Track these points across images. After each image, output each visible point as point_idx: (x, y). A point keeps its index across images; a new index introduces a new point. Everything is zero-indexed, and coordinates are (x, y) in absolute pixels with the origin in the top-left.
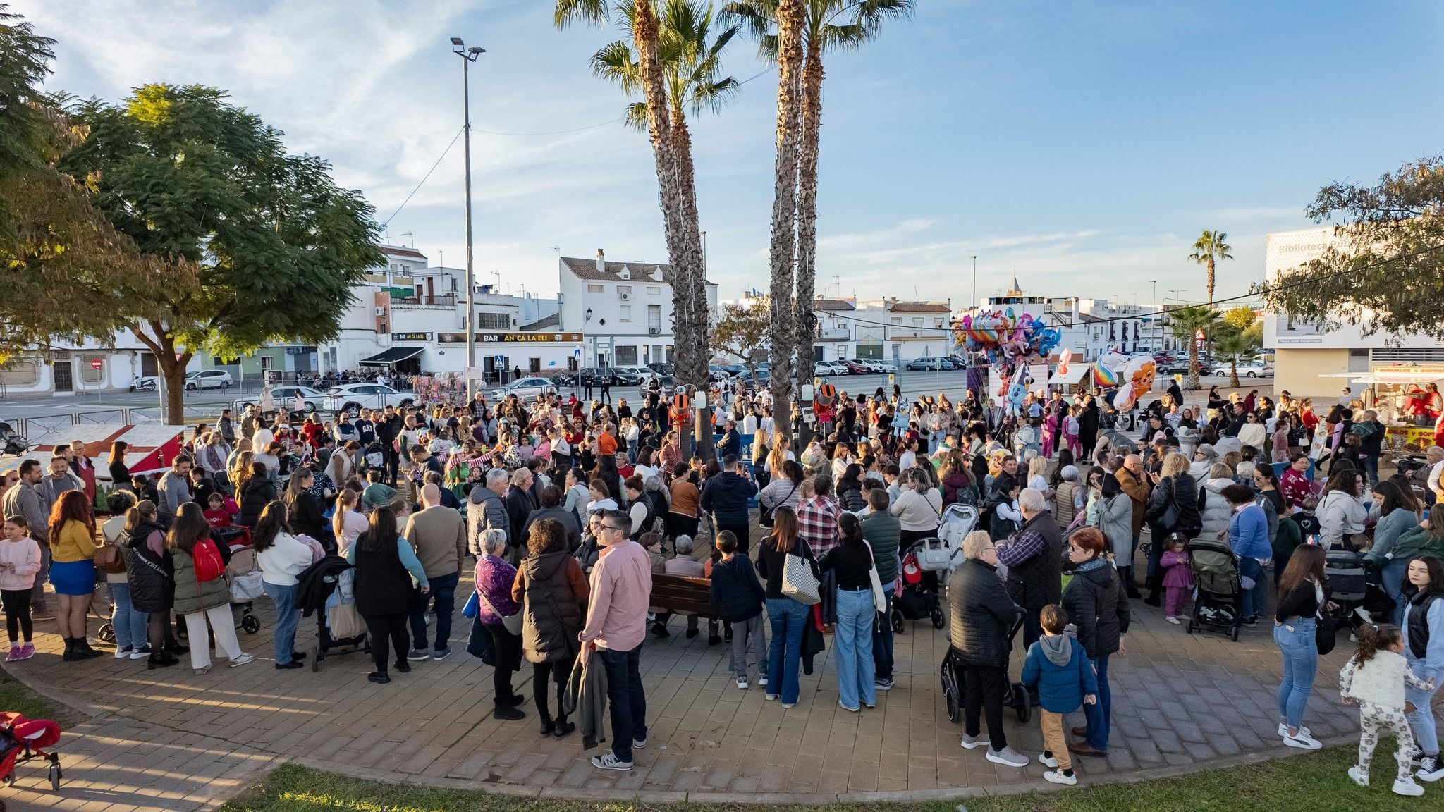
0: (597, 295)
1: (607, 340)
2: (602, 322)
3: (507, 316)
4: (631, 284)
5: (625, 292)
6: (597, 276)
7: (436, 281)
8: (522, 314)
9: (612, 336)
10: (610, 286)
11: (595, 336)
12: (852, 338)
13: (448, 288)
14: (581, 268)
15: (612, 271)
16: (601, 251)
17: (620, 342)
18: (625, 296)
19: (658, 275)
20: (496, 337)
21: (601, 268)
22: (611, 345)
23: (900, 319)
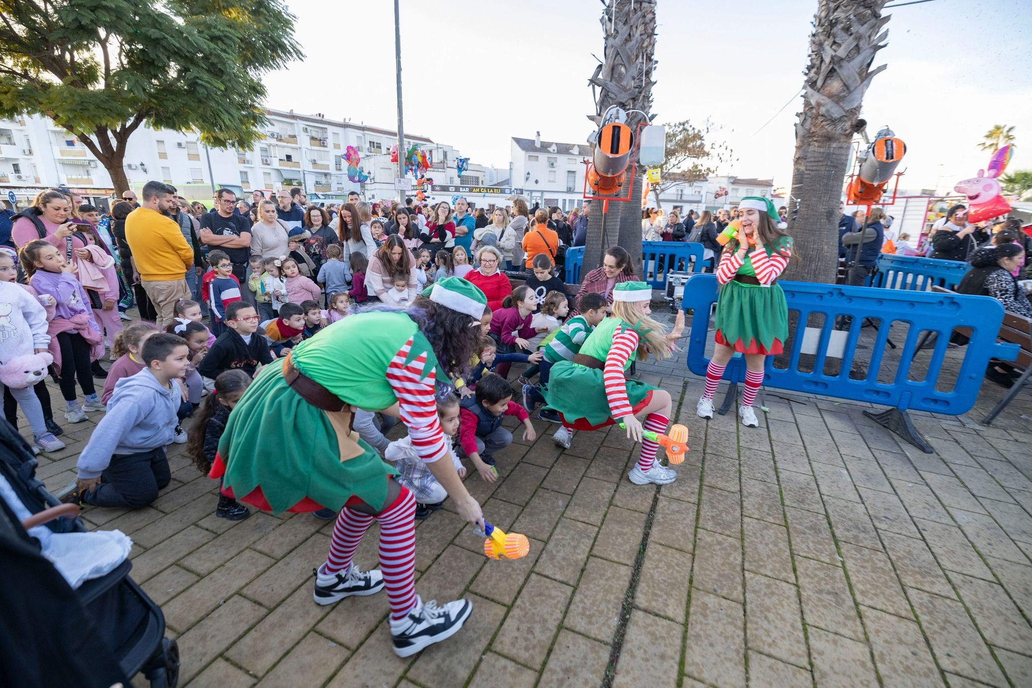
0: (534, 163)
1: (539, 194)
2: (537, 182)
3: (477, 178)
4: (558, 156)
5: (552, 161)
6: (536, 150)
7: (434, 153)
8: (487, 178)
9: (542, 192)
10: (543, 157)
11: (531, 191)
12: (703, 201)
13: (441, 158)
14: (526, 145)
15: (545, 147)
16: (538, 133)
17: (547, 196)
18: (552, 164)
19: (576, 151)
20: (467, 189)
21: (538, 145)
23: (737, 189)
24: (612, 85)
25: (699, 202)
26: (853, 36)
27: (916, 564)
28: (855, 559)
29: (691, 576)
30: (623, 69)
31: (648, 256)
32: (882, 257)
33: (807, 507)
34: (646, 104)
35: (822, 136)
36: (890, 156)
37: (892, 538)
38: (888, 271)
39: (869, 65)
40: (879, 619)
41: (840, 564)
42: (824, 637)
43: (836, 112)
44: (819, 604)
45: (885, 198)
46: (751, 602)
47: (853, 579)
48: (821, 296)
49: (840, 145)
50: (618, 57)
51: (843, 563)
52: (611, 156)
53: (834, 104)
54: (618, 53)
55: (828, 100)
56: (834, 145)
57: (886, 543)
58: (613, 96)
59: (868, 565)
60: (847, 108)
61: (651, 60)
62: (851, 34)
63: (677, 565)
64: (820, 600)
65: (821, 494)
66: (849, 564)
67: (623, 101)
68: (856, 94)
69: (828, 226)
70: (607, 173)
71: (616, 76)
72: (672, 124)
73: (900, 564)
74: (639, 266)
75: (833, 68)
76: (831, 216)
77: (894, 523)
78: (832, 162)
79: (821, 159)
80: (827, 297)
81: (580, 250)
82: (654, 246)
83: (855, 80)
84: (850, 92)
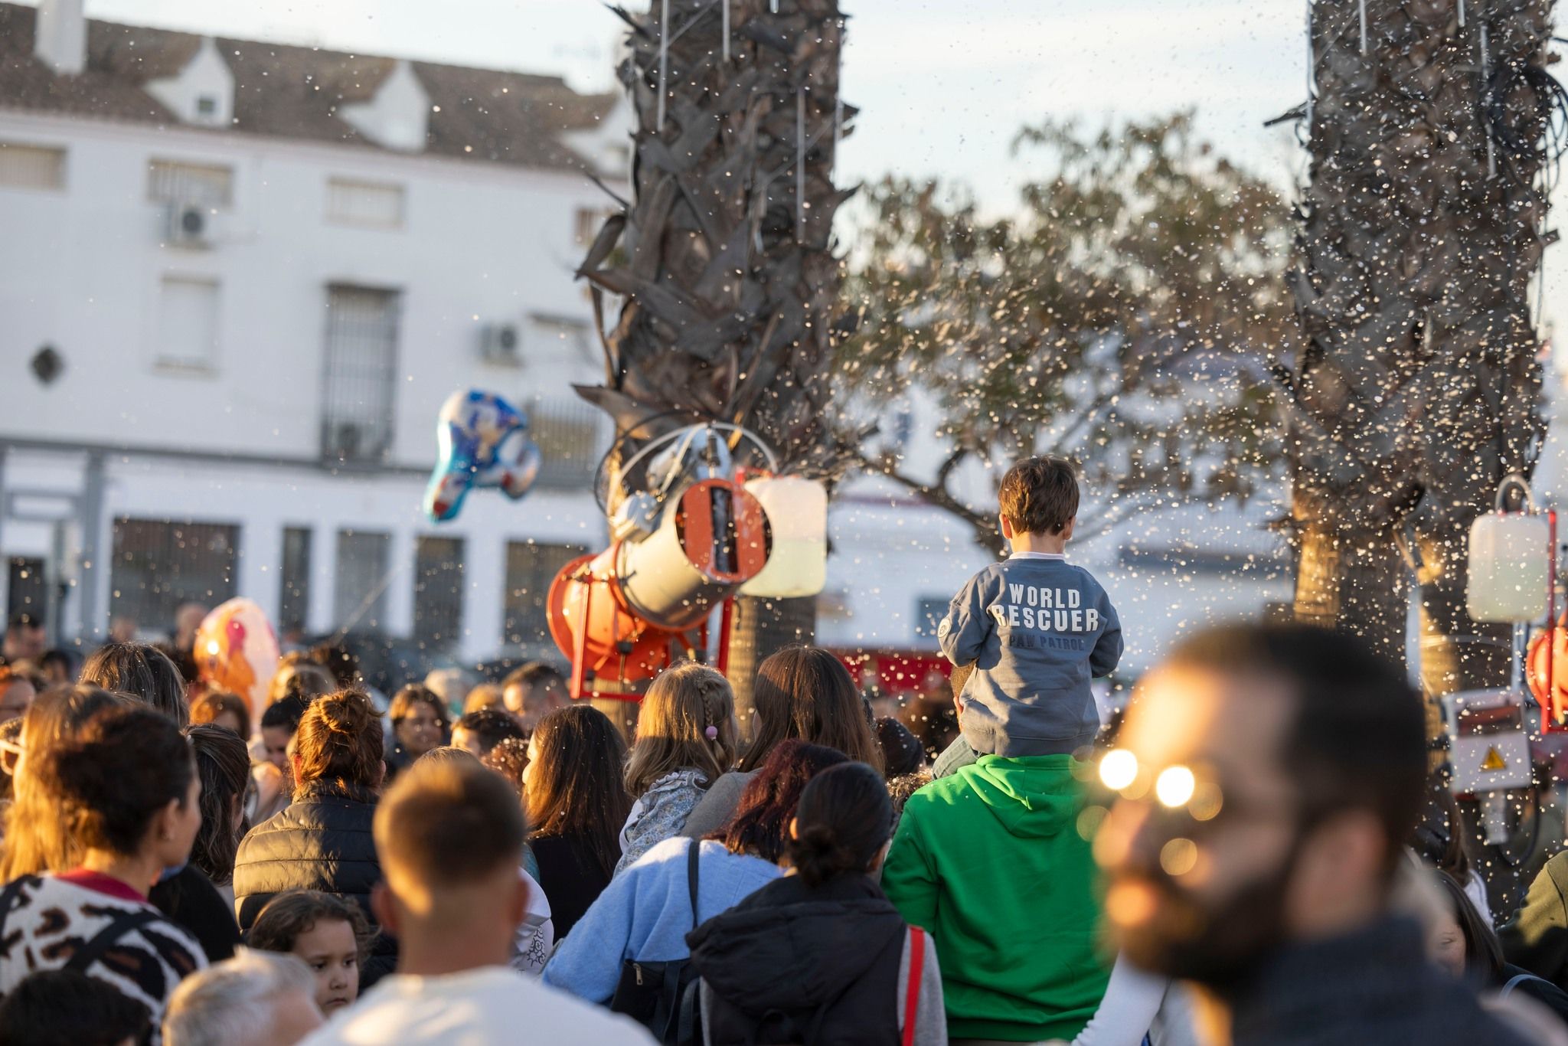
1: (68, 475)
2: (47, 365)
4: (237, 152)
9: (99, 455)
10: (106, 156)
17: (142, 492)
18: (193, 222)
22: (88, 502)
24: (662, 295)
30: (699, 247)
50: (682, 203)
54: (680, 195)
58: (666, 330)
71: (677, 265)
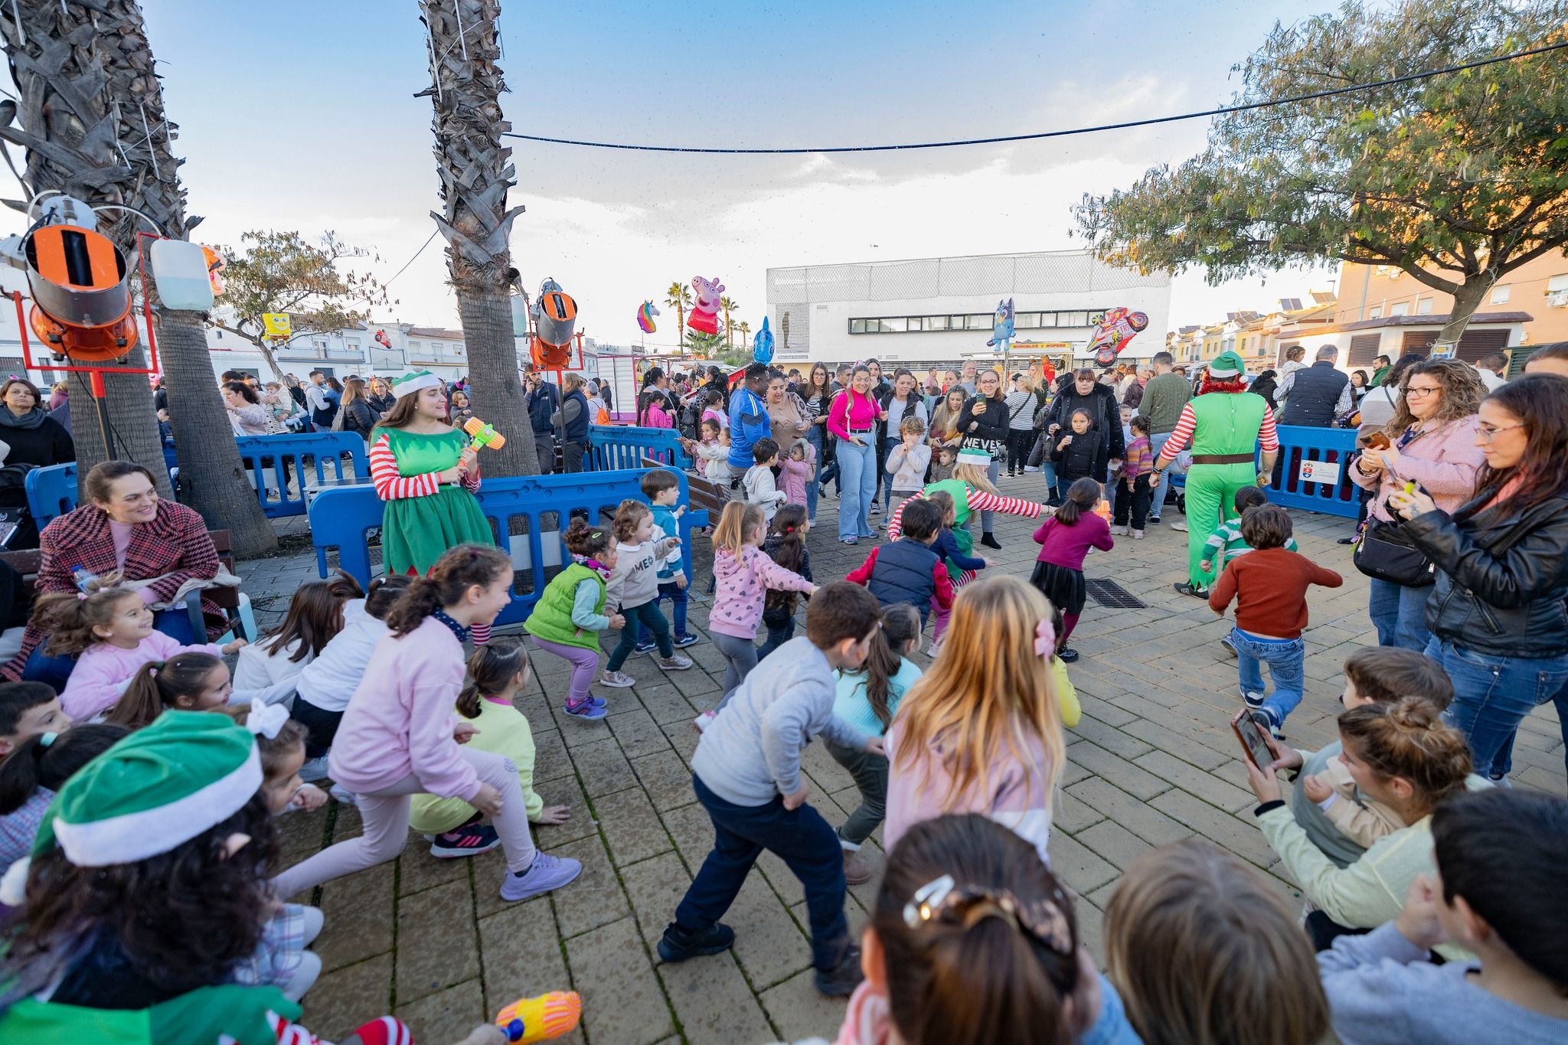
23: (418, 343)
25: (362, 362)
26: (472, 164)
27: (669, 780)
28: (611, 813)
29: (393, 991)
30: (75, 123)
31: (257, 463)
32: (593, 429)
33: (552, 775)
34: (170, 196)
35: (471, 285)
36: (562, 313)
37: (644, 763)
38: (604, 445)
39: (504, 203)
40: (639, 872)
41: (596, 830)
42: (587, 942)
43: (481, 258)
44: (577, 900)
45: (574, 362)
46: (491, 963)
47: (611, 839)
48: (515, 493)
49: (496, 298)
50: (54, 96)
51: (599, 826)
52: (74, 289)
53: (474, 246)
54: (52, 89)
55: (465, 239)
56: (490, 298)
57: (639, 774)
59: (624, 812)
60: (492, 253)
61: (159, 120)
62: (471, 160)
63: (366, 988)
64: (577, 894)
65: (567, 749)
66: (606, 824)
67: (96, 184)
68: (498, 236)
69: (510, 401)
70: (80, 319)
71: (60, 132)
72: (266, 235)
73: (654, 790)
74: (240, 482)
75: (459, 198)
76: (511, 388)
77: (646, 744)
78: (493, 319)
79: (478, 315)
80: (522, 493)
81: (68, 472)
82: (266, 444)
83: (492, 219)
84: (490, 234)
